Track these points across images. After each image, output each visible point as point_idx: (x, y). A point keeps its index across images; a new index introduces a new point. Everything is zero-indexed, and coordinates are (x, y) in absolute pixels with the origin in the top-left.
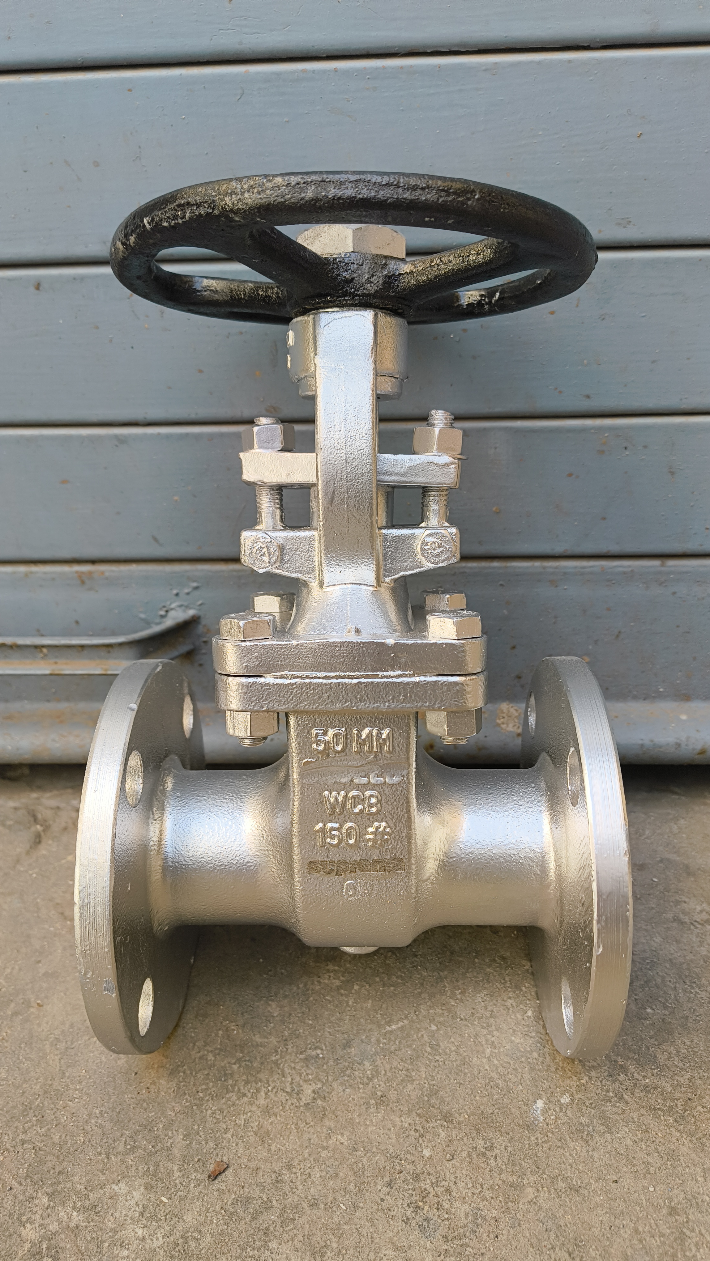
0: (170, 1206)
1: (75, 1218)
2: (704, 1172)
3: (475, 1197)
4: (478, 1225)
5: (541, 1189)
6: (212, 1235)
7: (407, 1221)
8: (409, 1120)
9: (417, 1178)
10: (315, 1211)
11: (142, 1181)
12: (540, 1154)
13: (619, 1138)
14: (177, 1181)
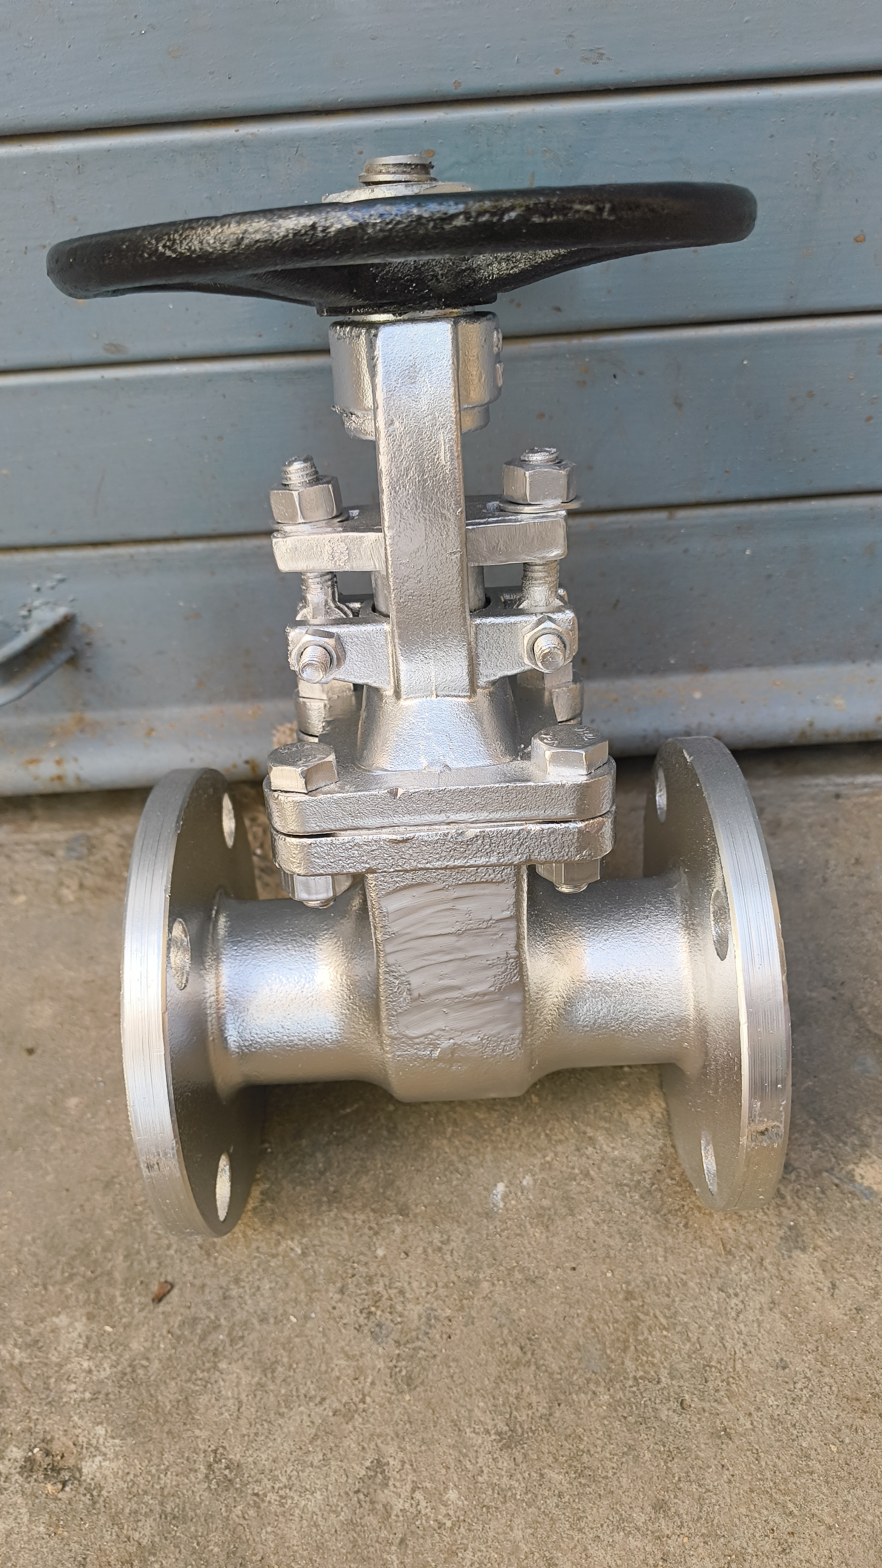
0: (115, 1334)
1: (20, 1355)
2: (666, 1252)
3: (429, 1296)
4: (431, 1326)
5: (496, 1282)
6: (160, 1361)
7: (359, 1329)
8: (363, 1217)
9: (370, 1280)
10: (265, 1326)
11: (84, 1311)
12: (498, 1244)
13: (581, 1221)
14: (121, 1307)
